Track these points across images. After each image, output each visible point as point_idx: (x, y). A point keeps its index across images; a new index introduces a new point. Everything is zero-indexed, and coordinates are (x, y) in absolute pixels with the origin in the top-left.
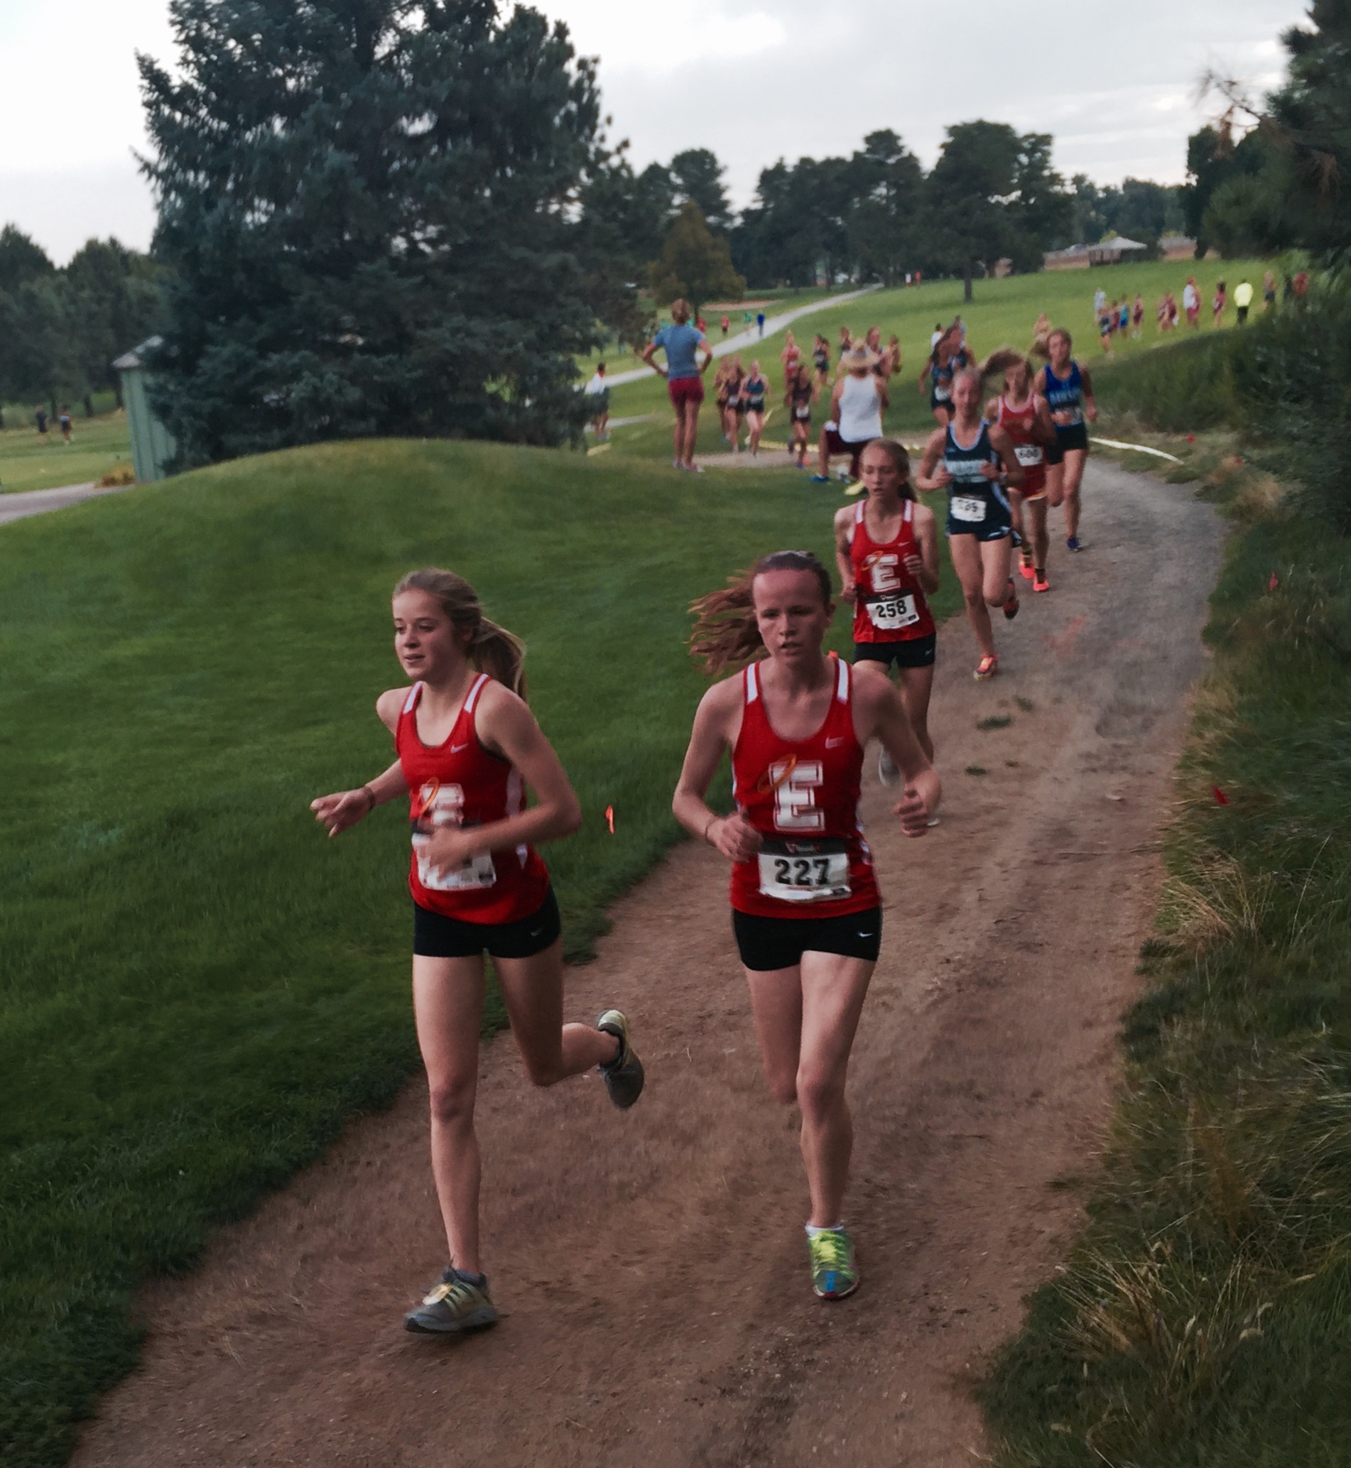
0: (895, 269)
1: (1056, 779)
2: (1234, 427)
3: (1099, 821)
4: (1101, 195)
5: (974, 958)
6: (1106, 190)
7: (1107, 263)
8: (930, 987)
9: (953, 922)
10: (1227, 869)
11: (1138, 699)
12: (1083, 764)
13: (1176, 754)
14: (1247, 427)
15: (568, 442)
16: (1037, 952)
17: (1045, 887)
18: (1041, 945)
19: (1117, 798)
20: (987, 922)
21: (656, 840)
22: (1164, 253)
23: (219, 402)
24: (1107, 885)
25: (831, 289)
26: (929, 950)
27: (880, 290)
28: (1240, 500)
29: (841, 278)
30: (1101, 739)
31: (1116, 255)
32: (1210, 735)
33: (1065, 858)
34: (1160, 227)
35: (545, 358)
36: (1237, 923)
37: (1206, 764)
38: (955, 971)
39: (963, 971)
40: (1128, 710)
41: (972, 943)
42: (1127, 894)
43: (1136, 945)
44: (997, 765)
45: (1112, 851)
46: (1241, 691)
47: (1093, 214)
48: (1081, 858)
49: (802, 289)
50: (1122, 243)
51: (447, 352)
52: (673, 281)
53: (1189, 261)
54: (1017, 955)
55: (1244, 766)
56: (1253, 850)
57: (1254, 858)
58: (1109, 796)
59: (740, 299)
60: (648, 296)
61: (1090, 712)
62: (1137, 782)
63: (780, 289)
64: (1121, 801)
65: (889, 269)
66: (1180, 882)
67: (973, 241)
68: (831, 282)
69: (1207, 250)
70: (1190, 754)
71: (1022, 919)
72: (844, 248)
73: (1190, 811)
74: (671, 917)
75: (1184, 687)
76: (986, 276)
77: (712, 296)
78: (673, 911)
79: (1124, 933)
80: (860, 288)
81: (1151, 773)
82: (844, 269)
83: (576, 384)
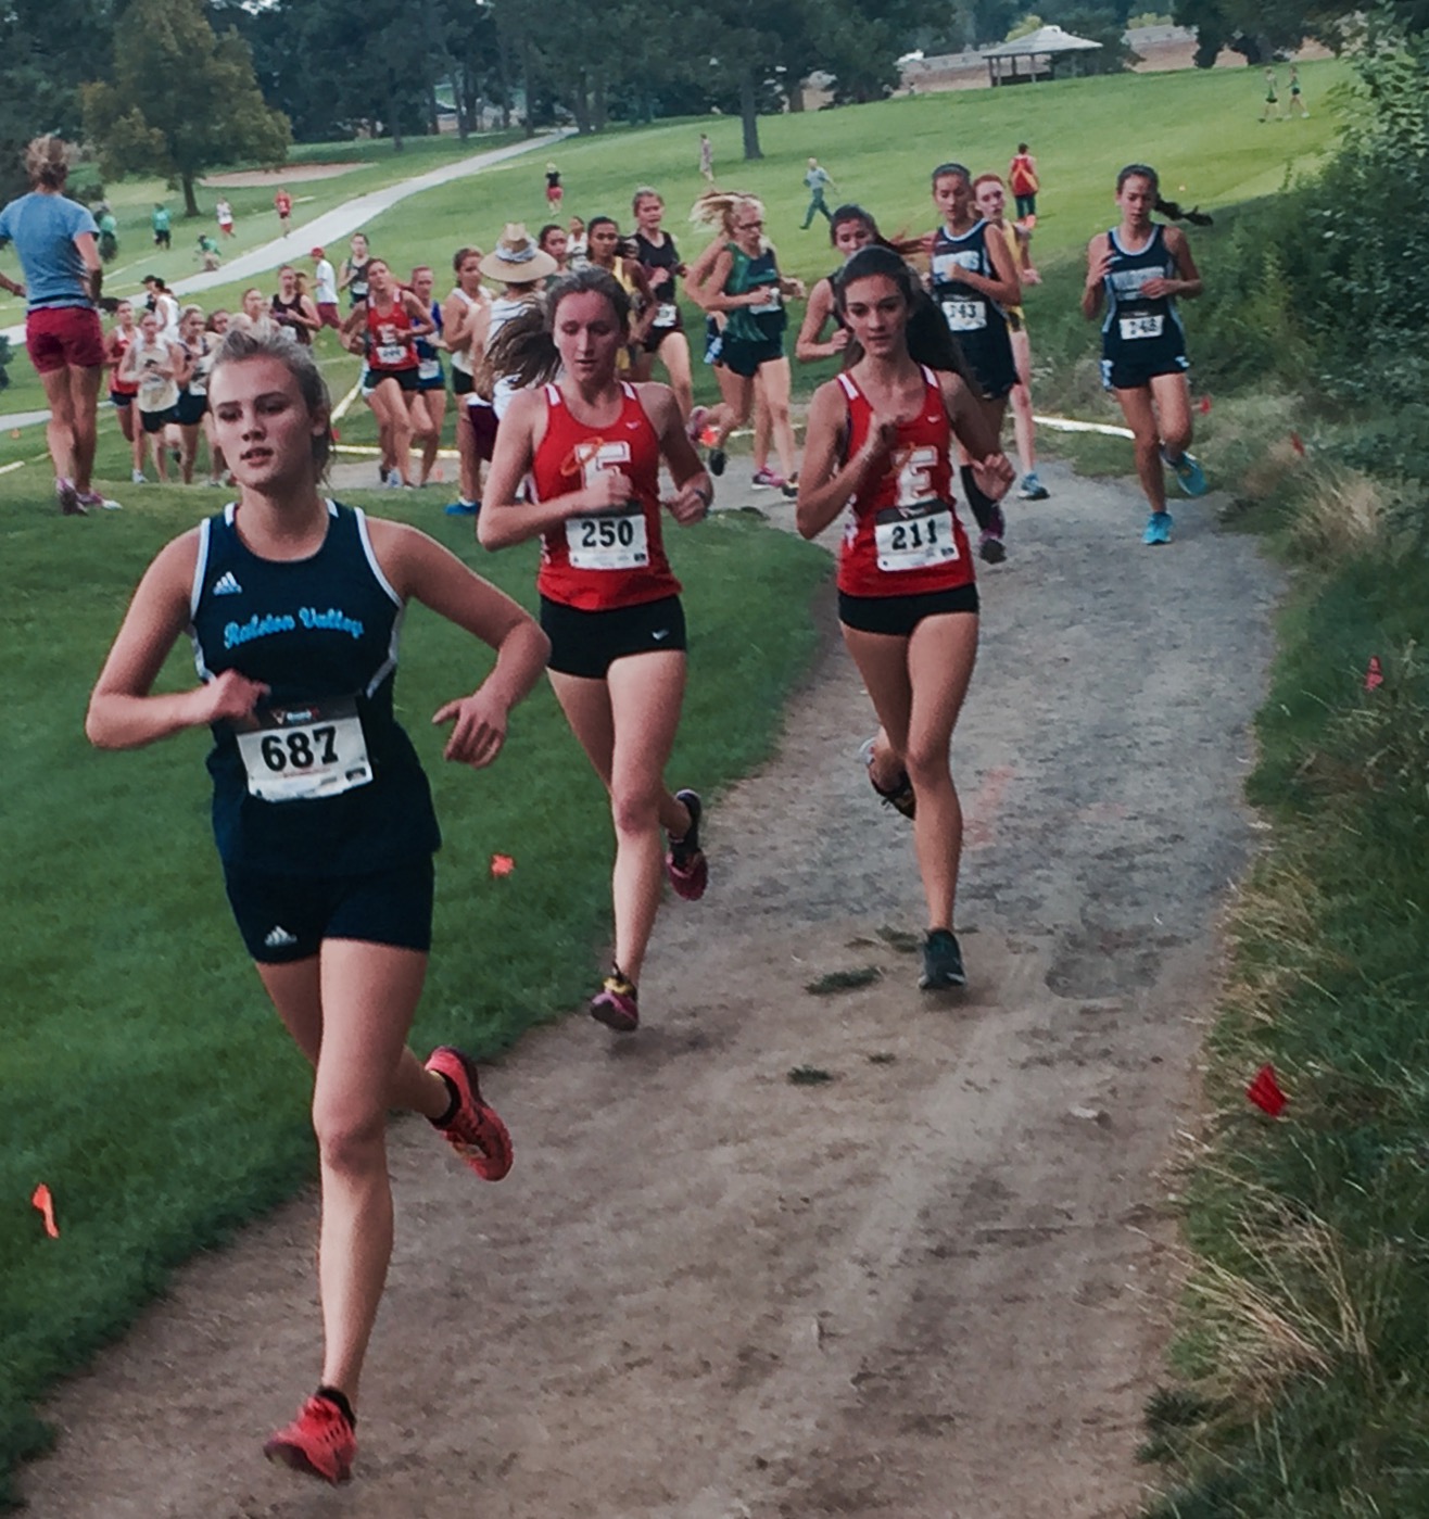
0: (598, 99)
1: (968, 1083)
2: (1290, 383)
3: (1059, 1160)
5: (815, 1453)
7: (1026, 78)
9: (770, 1386)
10: (1307, 1240)
11: (1126, 919)
12: (1024, 1052)
13: (1206, 1018)
14: (1314, 381)
16: (940, 1433)
17: (951, 1301)
18: (948, 1419)
19: (1091, 1113)
20: (839, 1379)
21: (148, 1253)
22: (1135, 58)
24: (1074, 1291)
25: (468, 136)
26: (723, 1444)
27: (571, 138)
28: (1305, 525)
29: (490, 114)
30: (1058, 1000)
31: (1041, 65)
32: (1269, 979)
33: (991, 1240)
34: (1125, 6)
36: (1329, 1344)
37: (1264, 1034)
38: (778, 1482)
39: (794, 1482)
40: (1111, 942)
41: (809, 1424)
42: (1115, 1305)
43: (1132, 1406)
44: (849, 1063)
45: (1086, 1220)
46: (1326, 890)
48: (1019, 1239)
49: (409, 141)
52: (136, 125)
53: (1187, 71)
54: (902, 1443)
55: (1336, 1034)
56: (1356, 1201)
57: (1358, 1214)
58: (1079, 1111)
59: (281, 163)
60: (86, 157)
61: (1034, 949)
62: (1131, 1079)
63: (362, 141)
64: (1102, 1119)
65: (590, 97)
66: (1219, 1271)
67: (754, 36)
68: (468, 123)
69: (1220, 49)
70: (1232, 1018)
71: (908, 1370)
72: (491, 56)
73: (1233, 1129)
74: (185, 1411)
75: (1217, 890)
76: (786, 107)
77: (224, 155)
78: (188, 1399)
79: (1112, 1384)
80: (531, 136)
81: (1156, 1060)
82: (496, 100)
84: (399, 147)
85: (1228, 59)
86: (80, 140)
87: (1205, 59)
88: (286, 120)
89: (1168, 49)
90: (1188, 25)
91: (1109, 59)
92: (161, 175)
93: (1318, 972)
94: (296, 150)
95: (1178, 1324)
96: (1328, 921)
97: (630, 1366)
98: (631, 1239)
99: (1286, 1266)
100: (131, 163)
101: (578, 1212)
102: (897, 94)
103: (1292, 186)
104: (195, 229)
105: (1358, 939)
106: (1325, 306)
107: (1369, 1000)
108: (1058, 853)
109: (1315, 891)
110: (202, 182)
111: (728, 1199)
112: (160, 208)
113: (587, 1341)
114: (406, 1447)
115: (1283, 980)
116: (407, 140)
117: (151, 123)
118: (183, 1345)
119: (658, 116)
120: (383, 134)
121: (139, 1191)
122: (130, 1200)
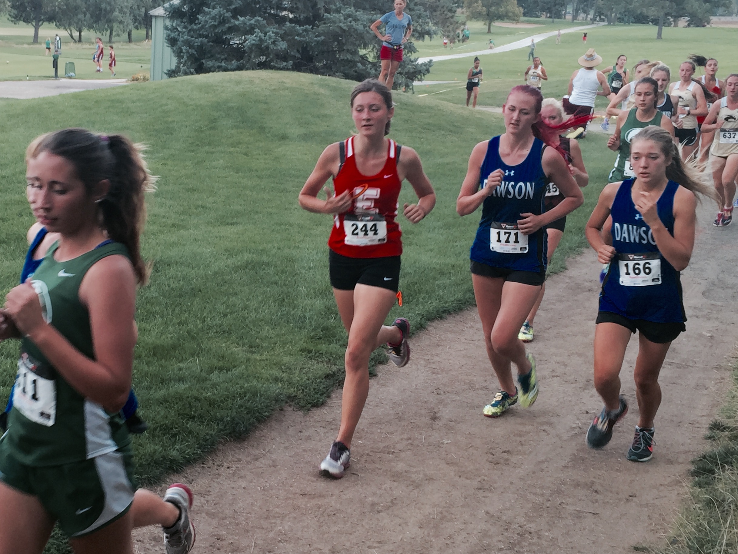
0: (615, 16)
3: (695, 346)
8: (574, 426)
11: (731, 280)
15: (403, 88)
19: (709, 335)
21: (423, 316)
23: (205, 40)
24: (693, 385)
25: (574, 21)
26: (577, 405)
27: (605, 26)
29: (582, 16)
30: (704, 300)
33: (670, 365)
40: (724, 286)
42: (705, 392)
43: (706, 423)
45: (701, 365)
48: (679, 366)
51: (341, 28)
52: (479, 7)
58: (704, 333)
59: (517, 22)
60: (463, 13)
61: (700, 284)
62: (723, 327)
63: (542, 19)
64: (712, 337)
65: (613, 15)
67: (668, 4)
68: (575, 18)
76: (673, 25)
77: (501, 17)
79: (700, 414)
80: (593, 23)
82: (585, 12)
83: (413, 56)
84: (553, 22)
86: (462, 7)
88: (522, 10)
92: (483, 20)
94: (522, 18)
95: (725, 402)
100: (476, 16)
102: (708, 26)
108: (713, 257)
110: (494, 24)
116: (556, 20)
117: (483, 6)
118: (427, 342)
119: (632, 23)
120: (549, 18)
122: (420, 300)
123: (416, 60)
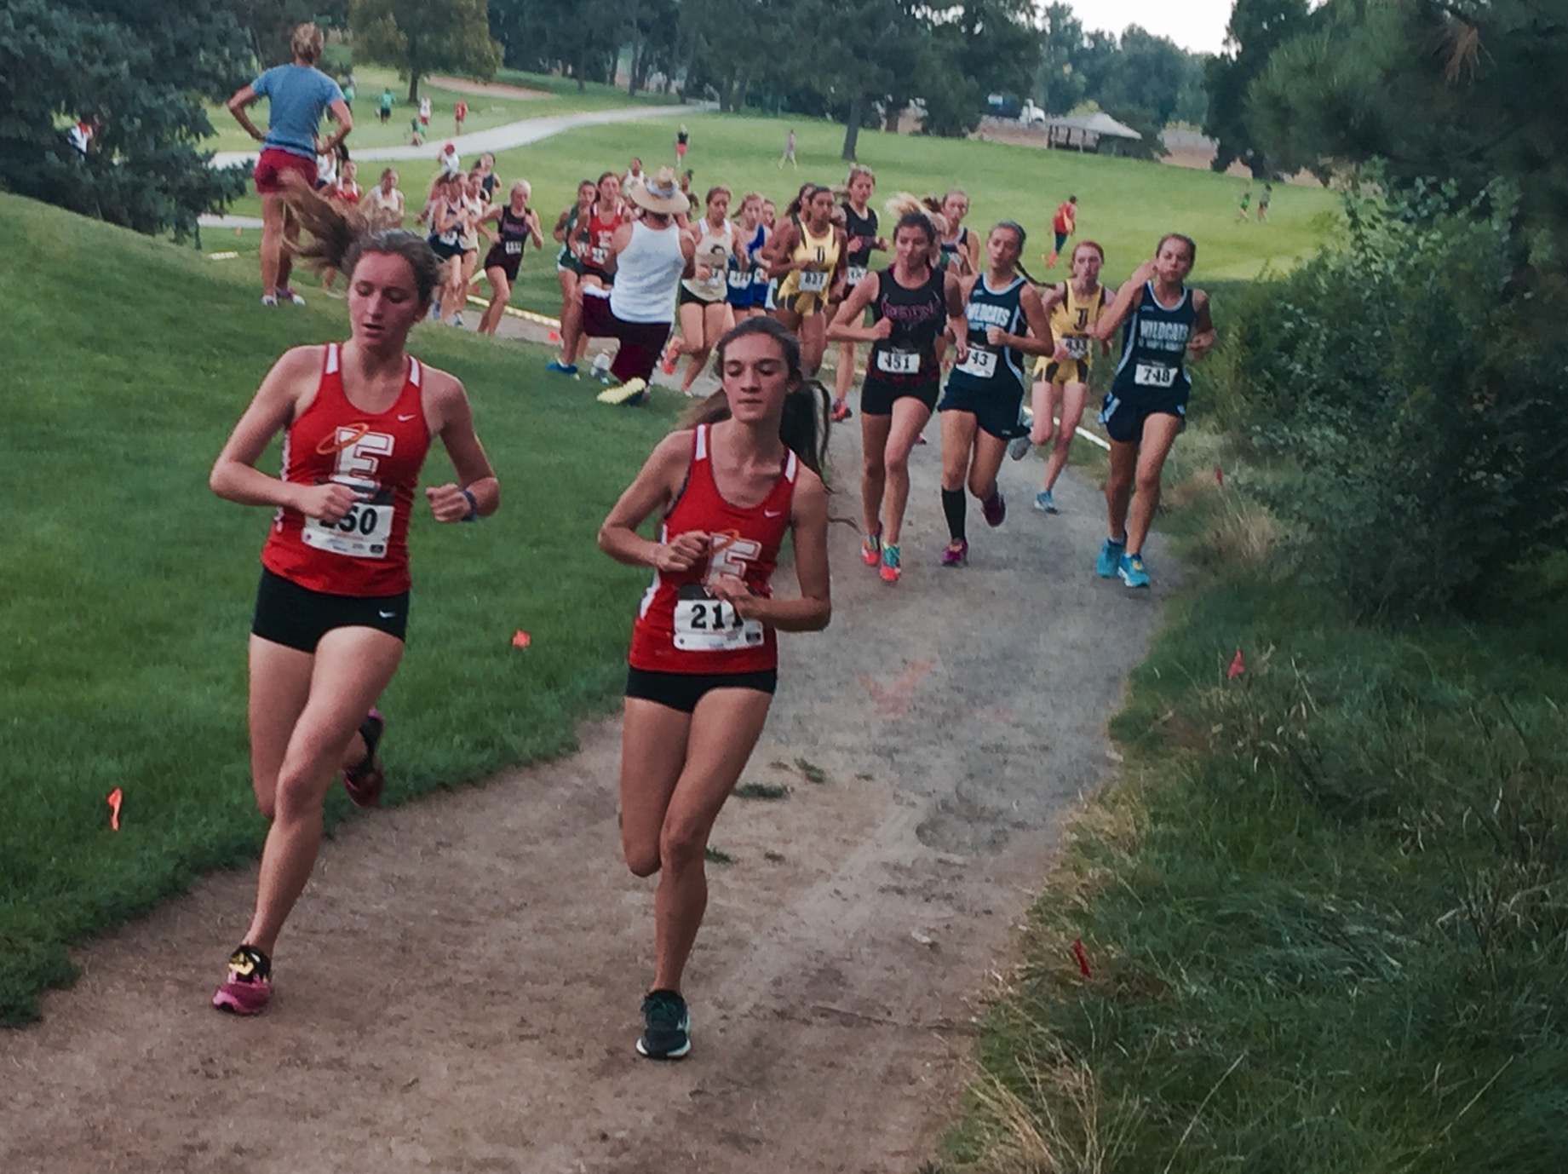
0: (742, 88)
1: (837, 892)
2: (1223, 426)
3: (891, 968)
4: (1086, 43)
5: (646, 1140)
6: (1097, 37)
7: (1076, 148)
10: (1074, 1079)
11: (991, 800)
12: (886, 879)
13: (1036, 890)
14: (1243, 429)
15: (171, 233)
16: (749, 1152)
18: (757, 1142)
19: (926, 939)
21: (182, 859)
22: (1165, 153)
24: (879, 1070)
25: (636, 92)
26: (579, 1115)
27: (714, 112)
28: (1208, 537)
29: (656, 79)
30: (921, 847)
31: (1090, 141)
32: (1093, 873)
33: (824, 1015)
34: (1166, 111)
35: (161, 94)
36: (1072, 1164)
37: (1077, 915)
38: (611, 1154)
39: (625, 1157)
40: (975, 814)
41: (648, 1118)
42: (908, 1090)
44: (748, 853)
45: (901, 1019)
46: (1155, 818)
47: (1068, 69)
48: (847, 1020)
49: (590, 85)
50: (1105, 123)
52: (389, 28)
53: (1202, 171)
54: (718, 1150)
55: (1135, 929)
56: (1121, 1060)
57: (1119, 1070)
58: (915, 934)
59: (488, 79)
60: (345, 42)
61: (913, 805)
62: (965, 921)
63: (555, 77)
64: (933, 946)
65: (736, 86)
66: (1000, 1087)
67: (874, 69)
68: (638, 82)
69: (1234, 160)
70: (1057, 895)
71: (736, 1096)
72: (669, 37)
73: (1035, 981)
74: (179, 983)
75: (1068, 796)
76: (883, 127)
77: (447, 65)
78: (182, 975)
79: (892, 1149)
80: (683, 102)
81: (988, 912)
82: (663, 68)
83: (202, 146)
84: (581, 88)
85: (1238, 169)
86: (344, 28)
87: (1220, 165)
88: (502, 50)
89: (1192, 152)
90: (1213, 137)
91: (1145, 149)
92: (397, 68)
93: (1133, 878)
94: (502, 72)
95: (955, 1117)
96: (1151, 841)
97: (522, 1038)
98: (546, 942)
99: (1051, 1096)
100: (377, 54)
101: (512, 911)
102: (971, 136)
103: (1266, 277)
104: (410, 113)
105: (1171, 861)
106: (1268, 375)
107: (1169, 911)
108: (950, 737)
109: (1146, 816)
110: (426, 79)
111: (630, 932)
112: (388, 91)
113: (494, 1010)
114: (337, 1053)
115: (1105, 878)
116: (589, 85)
117: (400, 28)
118: (189, 934)
119: (783, 109)
120: (574, 76)
121: (187, 811)
122: (178, 815)
123: (209, 156)
